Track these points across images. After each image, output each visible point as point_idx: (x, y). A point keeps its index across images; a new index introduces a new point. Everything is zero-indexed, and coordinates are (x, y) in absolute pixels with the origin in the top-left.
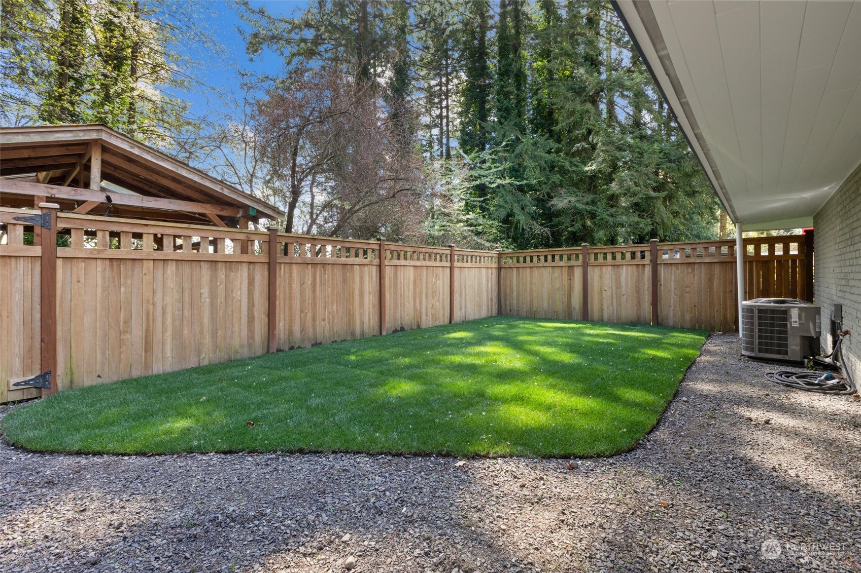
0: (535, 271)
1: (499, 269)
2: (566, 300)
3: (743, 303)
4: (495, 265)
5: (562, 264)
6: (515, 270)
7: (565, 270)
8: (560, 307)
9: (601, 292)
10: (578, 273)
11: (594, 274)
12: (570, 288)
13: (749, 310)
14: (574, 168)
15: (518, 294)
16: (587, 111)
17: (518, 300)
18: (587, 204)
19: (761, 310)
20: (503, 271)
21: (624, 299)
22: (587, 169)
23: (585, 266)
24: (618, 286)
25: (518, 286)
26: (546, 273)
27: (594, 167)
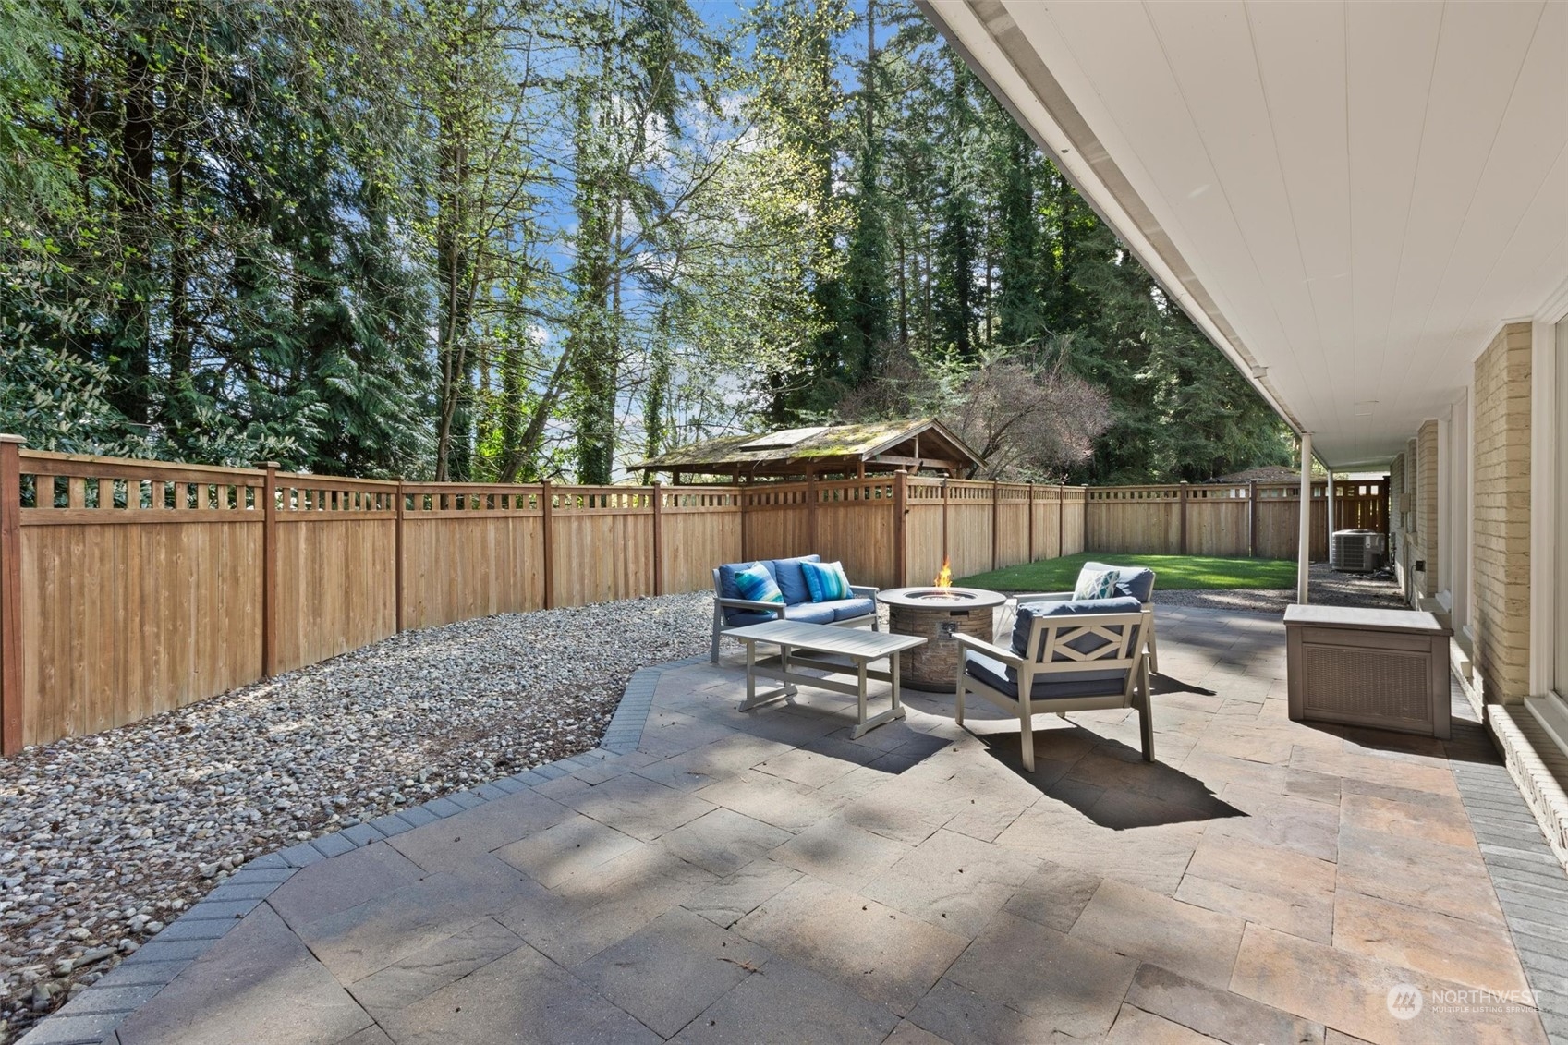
0: (1128, 507)
1: (1086, 504)
2: (1162, 535)
3: (1333, 534)
4: (1082, 501)
5: (1158, 500)
6: (1104, 507)
7: (1162, 507)
8: (1155, 541)
9: (1200, 527)
10: (1176, 509)
11: (1193, 511)
12: (1167, 525)
13: (1338, 538)
14: (1123, 375)
15: (1108, 530)
16: (1142, 306)
17: (1108, 536)
18: (1140, 420)
19: (1346, 538)
20: (1090, 507)
21: (1223, 533)
22: (1138, 376)
23: (1183, 504)
24: (1218, 522)
25: (1108, 521)
26: (1141, 510)
27: (1149, 375)
